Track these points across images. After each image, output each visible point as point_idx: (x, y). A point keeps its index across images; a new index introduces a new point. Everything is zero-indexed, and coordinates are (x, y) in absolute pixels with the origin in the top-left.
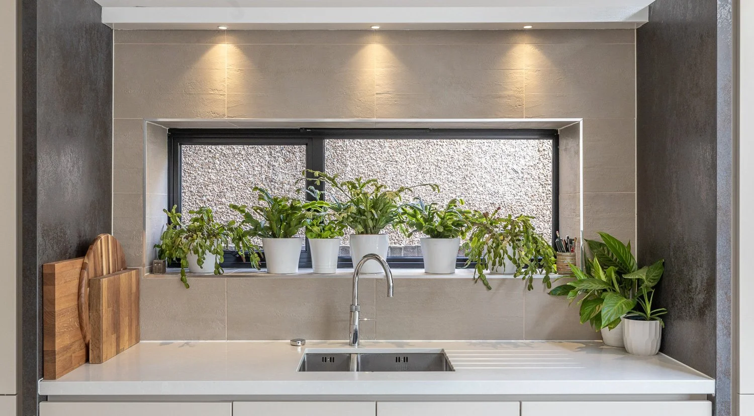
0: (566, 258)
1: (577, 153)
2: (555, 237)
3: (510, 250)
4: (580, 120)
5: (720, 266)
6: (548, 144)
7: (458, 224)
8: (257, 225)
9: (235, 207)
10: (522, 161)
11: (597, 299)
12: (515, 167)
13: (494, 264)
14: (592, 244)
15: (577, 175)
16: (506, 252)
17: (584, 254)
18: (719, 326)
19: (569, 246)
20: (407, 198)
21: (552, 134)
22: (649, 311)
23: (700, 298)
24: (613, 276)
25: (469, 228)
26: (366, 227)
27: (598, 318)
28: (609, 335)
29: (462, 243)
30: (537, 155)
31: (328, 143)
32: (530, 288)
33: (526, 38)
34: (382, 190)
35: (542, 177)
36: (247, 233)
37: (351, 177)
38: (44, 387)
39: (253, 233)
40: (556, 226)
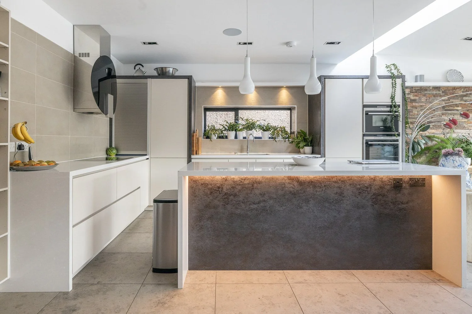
0: (293, 135)
1: (295, 113)
2: (291, 131)
3: (281, 134)
4: (296, 106)
5: (321, 134)
6: (289, 111)
7: (270, 128)
8: (226, 129)
9: (221, 125)
10: (283, 117)
11: (299, 143)
12: (281, 119)
13: (277, 136)
14: (298, 132)
15: (295, 118)
16: (280, 134)
17: (297, 134)
18: (321, 145)
19: (294, 133)
20: (258, 123)
21: (290, 109)
22: (310, 145)
23: (318, 140)
24: (303, 139)
25: (272, 130)
26: (249, 129)
27: (299, 147)
28: (301, 150)
29: (270, 133)
30: (286, 116)
31: (240, 111)
32: (285, 142)
33: (284, 88)
34: (254, 121)
35: (288, 121)
36: (223, 131)
37: (245, 118)
38: (192, 157)
39: (225, 131)
40: (291, 129)
